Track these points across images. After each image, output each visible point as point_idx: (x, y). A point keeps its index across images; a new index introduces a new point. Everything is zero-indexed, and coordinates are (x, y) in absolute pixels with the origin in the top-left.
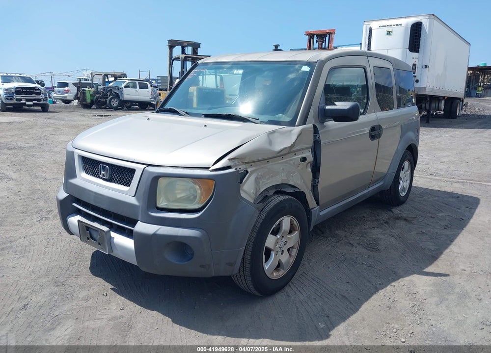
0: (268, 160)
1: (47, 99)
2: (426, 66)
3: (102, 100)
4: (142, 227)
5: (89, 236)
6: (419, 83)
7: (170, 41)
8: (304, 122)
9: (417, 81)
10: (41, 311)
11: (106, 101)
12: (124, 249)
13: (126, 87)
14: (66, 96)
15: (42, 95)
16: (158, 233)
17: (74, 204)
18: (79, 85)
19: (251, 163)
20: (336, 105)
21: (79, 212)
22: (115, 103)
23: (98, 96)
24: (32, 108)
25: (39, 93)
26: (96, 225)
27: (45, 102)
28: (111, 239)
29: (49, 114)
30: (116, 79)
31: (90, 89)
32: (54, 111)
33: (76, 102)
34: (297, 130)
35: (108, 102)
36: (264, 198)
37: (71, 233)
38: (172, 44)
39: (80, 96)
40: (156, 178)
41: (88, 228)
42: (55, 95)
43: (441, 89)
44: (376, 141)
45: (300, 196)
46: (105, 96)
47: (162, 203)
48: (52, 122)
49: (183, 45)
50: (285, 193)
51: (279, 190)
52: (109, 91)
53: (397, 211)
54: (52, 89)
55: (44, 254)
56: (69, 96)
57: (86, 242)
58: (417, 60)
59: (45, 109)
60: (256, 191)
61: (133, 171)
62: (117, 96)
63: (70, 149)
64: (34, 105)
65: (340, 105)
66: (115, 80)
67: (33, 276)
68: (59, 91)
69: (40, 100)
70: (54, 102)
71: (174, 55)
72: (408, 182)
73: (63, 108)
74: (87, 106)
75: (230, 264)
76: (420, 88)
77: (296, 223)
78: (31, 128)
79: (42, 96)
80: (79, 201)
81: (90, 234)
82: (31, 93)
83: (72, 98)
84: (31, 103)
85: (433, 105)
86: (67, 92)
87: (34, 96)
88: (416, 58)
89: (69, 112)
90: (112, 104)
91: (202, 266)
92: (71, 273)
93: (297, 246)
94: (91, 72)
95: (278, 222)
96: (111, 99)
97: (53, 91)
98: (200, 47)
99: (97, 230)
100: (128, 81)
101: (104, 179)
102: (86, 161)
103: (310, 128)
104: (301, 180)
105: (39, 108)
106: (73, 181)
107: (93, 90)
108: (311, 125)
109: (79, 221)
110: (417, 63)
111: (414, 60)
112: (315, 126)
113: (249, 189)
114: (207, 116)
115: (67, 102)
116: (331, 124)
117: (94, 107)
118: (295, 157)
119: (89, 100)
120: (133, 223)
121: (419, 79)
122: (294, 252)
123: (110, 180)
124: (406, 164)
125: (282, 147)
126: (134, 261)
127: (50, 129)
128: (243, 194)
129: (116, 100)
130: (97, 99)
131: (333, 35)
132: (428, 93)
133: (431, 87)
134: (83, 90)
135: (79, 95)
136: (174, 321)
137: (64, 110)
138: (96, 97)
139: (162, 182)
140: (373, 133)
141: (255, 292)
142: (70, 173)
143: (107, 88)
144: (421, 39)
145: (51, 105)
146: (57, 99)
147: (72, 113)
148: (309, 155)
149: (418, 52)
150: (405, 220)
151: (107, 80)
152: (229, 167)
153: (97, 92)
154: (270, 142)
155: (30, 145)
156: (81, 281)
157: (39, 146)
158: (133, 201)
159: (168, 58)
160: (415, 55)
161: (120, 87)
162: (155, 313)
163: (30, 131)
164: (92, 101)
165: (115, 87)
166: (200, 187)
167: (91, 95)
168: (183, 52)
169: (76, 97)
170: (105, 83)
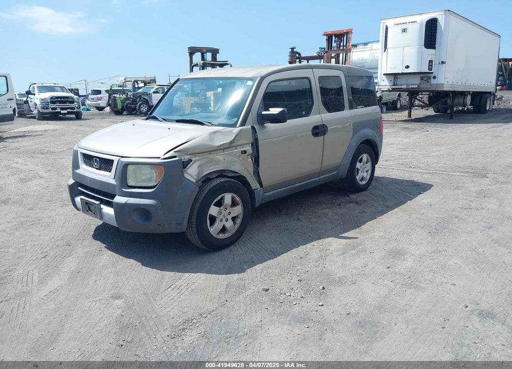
0: (210, 152)
1: (80, 107)
2: (443, 62)
3: (132, 106)
4: (119, 199)
5: (88, 209)
6: (436, 79)
7: (190, 48)
8: (243, 124)
9: (434, 77)
10: (56, 259)
11: (136, 107)
12: (109, 215)
13: (154, 92)
14: (99, 103)
15: (75, 103)
16: (127, 202)
17: (79, 188)
18: (111, 92)
19: (195, 154)
20: (269, 111)
21: (83, 194)
22: (144, 109)
23: (128, 102)
24: (67, 116)
25: (73, 102)
26: (93, 201)
27: (78, 110)
28: (101, 209)
29: (82, 121)
30: (145, 84)
31: (121, 96)
32: (88, 118)
33: (108, 109)
34: (236, 130)
35: (137, 108)
36: (207, 179)
37: (78, 210)
38: (192, 51)
39: (112, 103)
40: (126, 165)
41: (87, 203)
42: (89, 102)
43: (464, 84)
44: (320, 138)
45: (241, 179)
46: (134, 102)
47: (131, 183)
48: (83, 129)
49: (203, 51)
50: (227, 177)
51: (221, 174)
52: (138, 97)
53: (353, 197)
54: (86, 97)
55: (62, 227)
56: (102, 103)
57: (86, 213)
58: (433, 57)
59: (78, 116)
60: (199, 174)
61: (112, 161)
62: (146, 102)
63: (76, 148)
64: (69, 113)
65: (274, 111)
66: (145, 86)
67: (53, 240)
68: (93, 99)
69: (74, 108)
70: (88, 110)
71: (194, 62)
72: (369, 172)
73: (96, 115)
74: (118, 112)
75: (179, 224)
76: (437, 84)
77: (237, 199)
78: (64, 135)
79: (75, 105)
80: (82, 186)
81: (89, 207)
82: (65, 102)
83: (105, 105)
84: (65, 112)
85: (456, 101)
86: (100, 99)
87: (68, 105)
88: (432, 55)
89: (101, 119)
90: (142, 109)
91: (159, 225)
92: (79, 239)
93: (241, 217)
94: (124, 78)
95: (219, 197)
96: (141, 105)
97: (87, 99)
98: (218, 53)
99: (92, 204)
100: (156, 87)
101: (96, 169)
102: (85, 156)
103: (250, 128)
104: (243, 167)
105: (73, 116)
106: (77, 171)
107: (124, 96)
108: (250, 127)
109: (81, 199)
110: (433, 59)
111: (431, 56)
112: (253, 127)
113: (193, 173)
114: (178, 121)
115: (101, 109)
116: (269, 126)
117: (125, 113)
118: (236, 150)
119: (119, 107)
120: (113, 196)
121: (437, 76)
122: (239, 221)
123: (100, 169)
124: (365, 157)
125: (222, 143)
126: (115, 224)
127: (79, 135)
128: (186, 176)
129: (145, 106)
130: (127, 105)
131: (350, 35)
132: (446, 88)
133: (450, 83)
134: (115, 97)
135: (110, 102)
136: (143, 265)
137: (96, 117)
138: (126, 103)
139: (130, 168)
140: (316, 131)
141: (203, 246)
142: (76, 166)
143: (137, 94)
144: (437, 35)
145: (84, 113)
146: (90, 106)
147: (104, 120)
148: (249, 148)
149: (434, 48)
150: (356, 202)
151: (137, 86)
152: (175, 157)
153: (127, 99)
154: (212, 139)
155: (61, 150)
156: (86, 243)
157: (68, 151)
158: (113, 182)
159: (189, 65)
160: (431, 51)
161: (148, 92)
162: (131, 261)
163: (62, 138)
164: (123, 107)
165: (144, 93)
166: (155, 171)
167: (122, 102)
168: (203, 58)
169: (109, 105)
170: (135, 89)
